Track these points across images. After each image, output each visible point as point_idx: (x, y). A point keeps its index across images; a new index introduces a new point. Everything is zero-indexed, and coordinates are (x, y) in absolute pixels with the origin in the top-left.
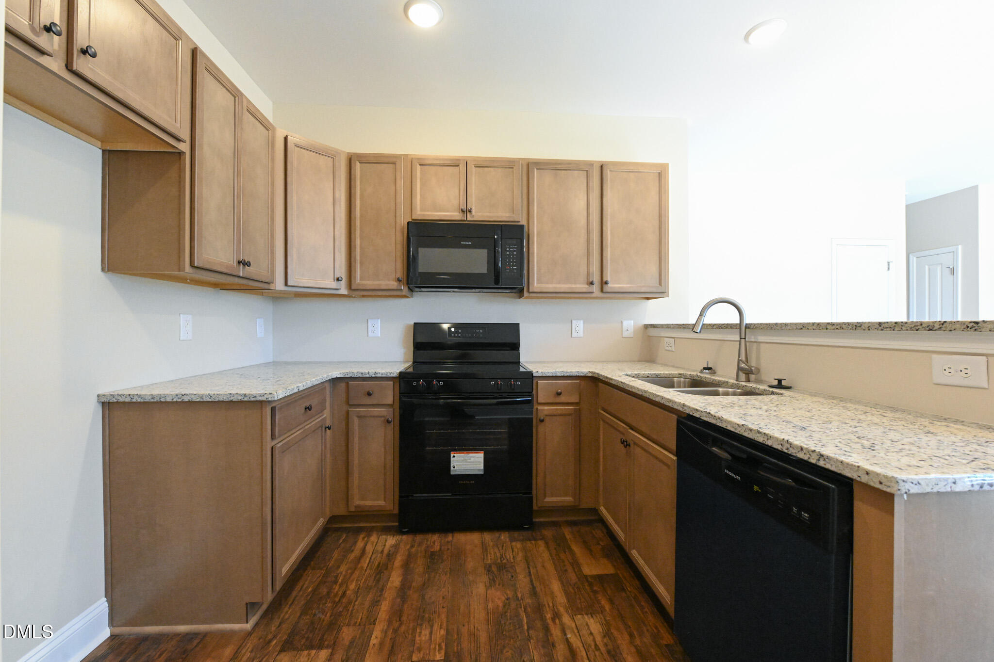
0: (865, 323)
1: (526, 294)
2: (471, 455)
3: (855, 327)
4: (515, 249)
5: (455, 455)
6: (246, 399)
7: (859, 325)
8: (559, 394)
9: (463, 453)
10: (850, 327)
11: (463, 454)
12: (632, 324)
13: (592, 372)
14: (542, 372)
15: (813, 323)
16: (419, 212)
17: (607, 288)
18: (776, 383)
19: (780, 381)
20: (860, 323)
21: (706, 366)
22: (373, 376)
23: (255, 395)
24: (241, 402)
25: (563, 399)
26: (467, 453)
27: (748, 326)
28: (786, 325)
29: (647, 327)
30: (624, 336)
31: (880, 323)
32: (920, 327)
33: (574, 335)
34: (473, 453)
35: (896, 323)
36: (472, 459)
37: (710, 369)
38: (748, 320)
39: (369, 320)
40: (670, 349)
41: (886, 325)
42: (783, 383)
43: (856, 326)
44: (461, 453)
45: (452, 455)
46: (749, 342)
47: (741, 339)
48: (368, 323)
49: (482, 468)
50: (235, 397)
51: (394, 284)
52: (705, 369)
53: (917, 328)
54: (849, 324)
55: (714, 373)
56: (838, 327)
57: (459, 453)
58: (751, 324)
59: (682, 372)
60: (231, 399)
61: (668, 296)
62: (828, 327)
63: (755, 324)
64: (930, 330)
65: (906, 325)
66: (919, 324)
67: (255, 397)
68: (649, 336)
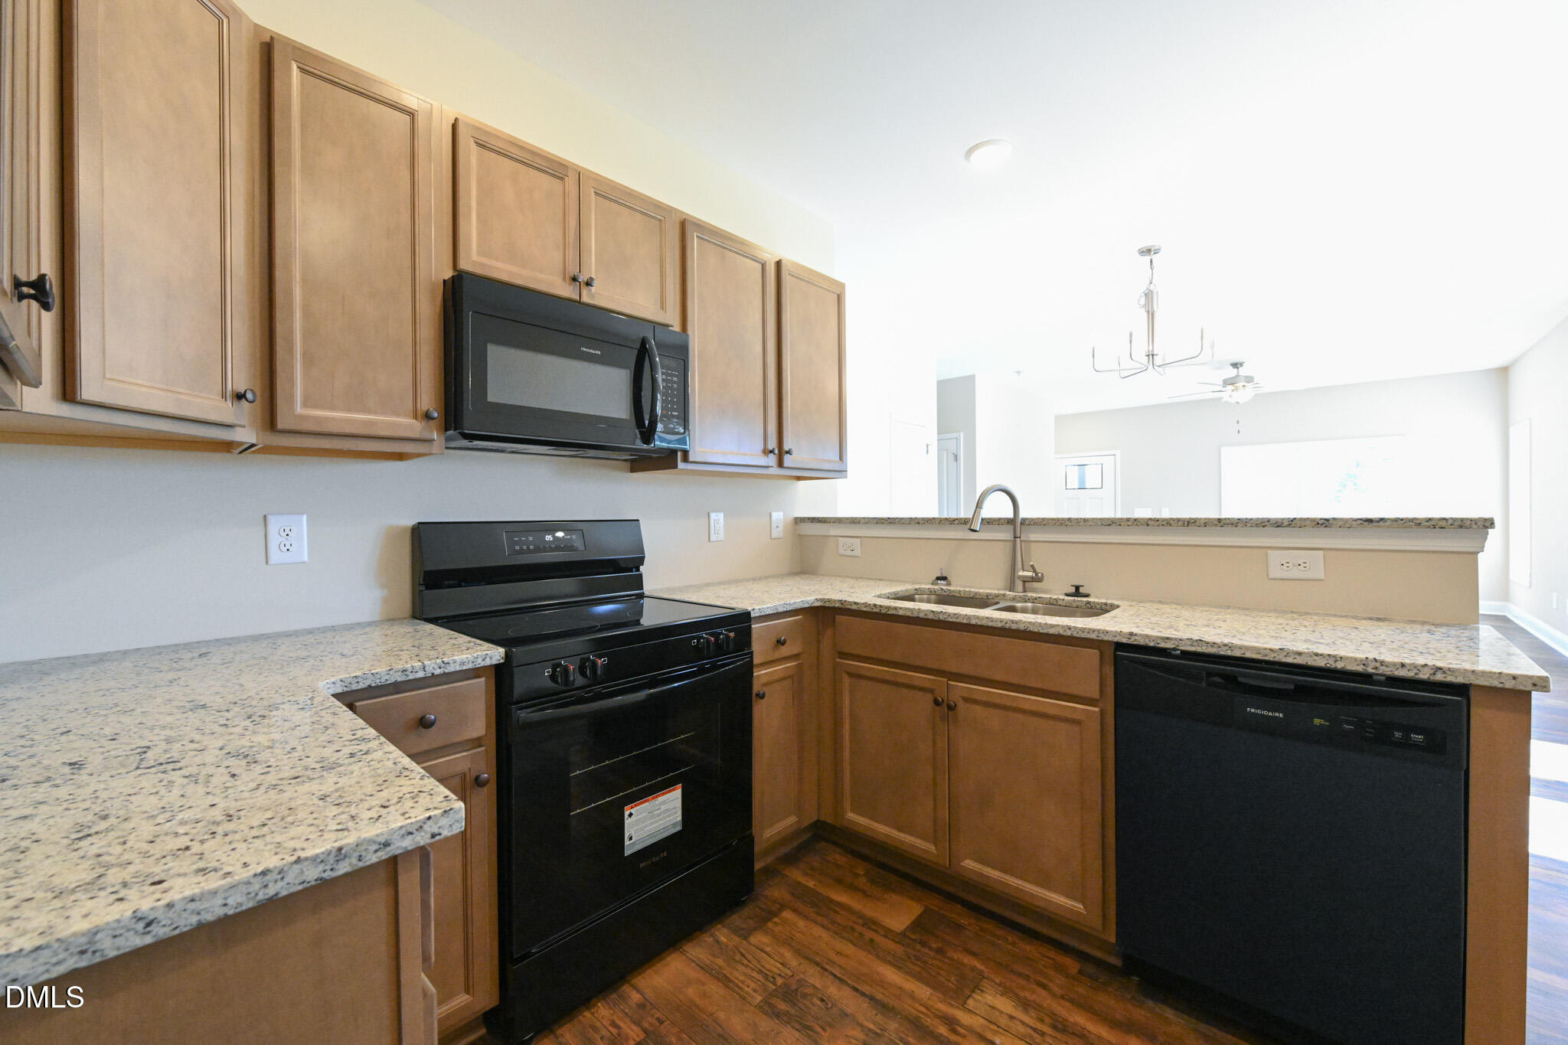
0: (1200, 519)
1: (681, 465)
2: (661, 799)
3: (1186, 523)
4: (675, 379)
5: (633, 811)
6: (343, 868)
7: (1192, 521)
8: (780, 643)
9: (646, 801)
10: (1180, 523)
11: (647, 803)
12: (782, 517)
13: (822, 600)
14: (760, 609)
15: (1127, 519)
16: (475, 257)
17: (788, 460)
18: (1073, 590)
19: (1077, 588)
20: (1193, 519)
21: (939, 575)
22: (438, 672)
23: (382, 840)
24: (323, 885)
25: (785, 651)
26: (653, 798)
27: (1024, 520)
28: (1085, 520)
29: (799, 521)
30: (774, 536)
31: (1219, 519)
32: (1267, 523)
33: (713, 538)
34: (664, 794)
35: (1239, 519)
36: (663, 808)
37: (944, 578)
38: (1024, 514)
39: (269, 517)
40: (852, 553)
41: (1228, 522)
42: (1082, 590)
43: (1188, 522)
44: (643, 803)
45: (627, 813)
46: (1025, 541)
47: (1015, 537)
48: (266, 525)
49: (680, 818)
50: (290, 878)
51: (406, 424)
52: (938, 578)
53: (1264, 524)
54: (1179, 520)
55: (949, 584)
56: (1164, 523)
57: (641, 804)
58: (1026, 519)
59: (917, 587)
60: (271, 891)
61: (846, 477)
62: (1149, 523)
63: (1032, 519)
64: (1278, 526)
65: (1252, 522)
66: (1266, 520)
67: (386, 844)
68: (800, 535)
